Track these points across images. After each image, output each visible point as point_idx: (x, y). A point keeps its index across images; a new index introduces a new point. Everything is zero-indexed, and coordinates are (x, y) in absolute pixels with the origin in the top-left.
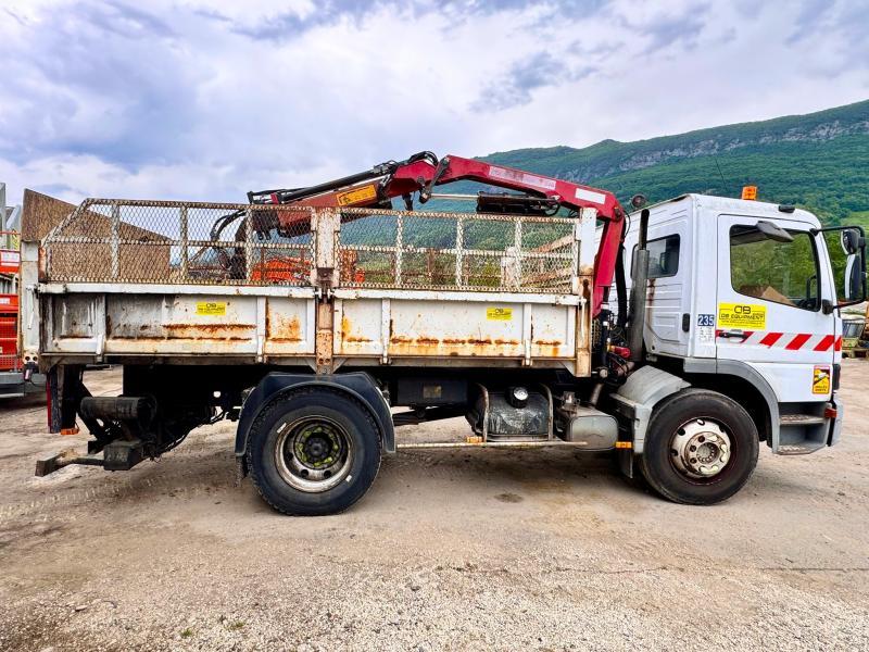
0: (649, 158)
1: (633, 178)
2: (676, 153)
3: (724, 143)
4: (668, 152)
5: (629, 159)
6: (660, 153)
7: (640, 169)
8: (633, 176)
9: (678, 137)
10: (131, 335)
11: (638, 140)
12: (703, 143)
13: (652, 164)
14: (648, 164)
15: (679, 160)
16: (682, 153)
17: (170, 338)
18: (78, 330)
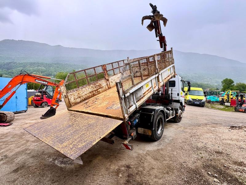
17: (144, 97)
18: (131, 105)
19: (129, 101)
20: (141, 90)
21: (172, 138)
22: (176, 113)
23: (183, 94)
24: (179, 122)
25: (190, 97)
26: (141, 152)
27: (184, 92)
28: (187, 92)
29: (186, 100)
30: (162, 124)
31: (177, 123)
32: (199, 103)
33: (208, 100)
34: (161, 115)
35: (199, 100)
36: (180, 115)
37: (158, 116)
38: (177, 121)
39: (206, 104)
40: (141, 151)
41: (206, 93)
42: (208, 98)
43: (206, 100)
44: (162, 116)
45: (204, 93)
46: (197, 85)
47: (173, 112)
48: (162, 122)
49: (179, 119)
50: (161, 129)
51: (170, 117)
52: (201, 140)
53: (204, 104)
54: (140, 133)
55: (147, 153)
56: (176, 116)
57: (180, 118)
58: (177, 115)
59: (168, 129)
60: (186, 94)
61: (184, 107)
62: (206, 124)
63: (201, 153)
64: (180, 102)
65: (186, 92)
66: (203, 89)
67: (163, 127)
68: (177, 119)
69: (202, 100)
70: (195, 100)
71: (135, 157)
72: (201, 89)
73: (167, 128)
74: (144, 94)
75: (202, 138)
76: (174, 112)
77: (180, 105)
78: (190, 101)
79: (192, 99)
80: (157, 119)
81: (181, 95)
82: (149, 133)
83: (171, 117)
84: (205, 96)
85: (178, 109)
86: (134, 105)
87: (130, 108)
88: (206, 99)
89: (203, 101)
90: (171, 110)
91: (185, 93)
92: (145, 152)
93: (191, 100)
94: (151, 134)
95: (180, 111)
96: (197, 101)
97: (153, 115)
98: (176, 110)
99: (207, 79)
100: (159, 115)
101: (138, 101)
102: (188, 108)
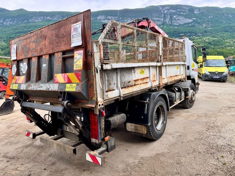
0: (39, 18)
1: (35, 25)
2: (48, 18)
3: (63, 17)
4: (46, 17)
5: (32, 17)
6: (43, 17)
7: (37, 22)
8: (34, 24)
9: (48, 12)
10: (125, 86)
11: (34, 11)
12: (56, 16)
13: (40, 21)
14: (39, 20)
15: (49, 20)
16: (50, 18)
17: (134, 85)
18: (111, 87)
19: (108, 81)
20: (132, 73)
21: (179, 134)
22: (186, 95)
23: (196, 66)
24: (191, 107)
25: (206, 70)
26: (131, 161)
27: (197, 63)
28: (203, 62)
29: (200, 74)
30: (164, 114)
31: (188, 108)
32: (219, 78)
33: (231, 71)
34: (160, 102)
35: (219, 73)
36: (192, 98)
37: (155, 104)
38: (188, 106)
39: (229, 78)
40: (132, 159)
41: (228, 62)
42: (232, 70)
43: (229, 73)
44: (162, 103)
45: (227, 62)
46: (216, 53)
47: (181, 94)
48: (163, 111)
49: (190, 102)
50: (163, 122)
51: (175, 102)
52: (223, 135)
53: (226, 79)
54: (130, 130)
55: (139, 162)
56: (186, 99)
57: (192, 102)
58: (187, 97)
59: (174, 119)
60: (201, 66)
61: (198, 84)
62: (230, 108)
63: (222, 157)
64: (192, 78)
65: (201, 63)
66: (224, 57)
67: (166, 119)
68: (188, 104)
69: (224, 72)
70: (214, 73)
71: (121, 169)
72: (222, 58)
73: (172, 118)
74: (135, 81)
75: (223, 130)
76: (183, 94)
77: (192, 82)
78: (206, 76)
79: (209, 72)
80: (153, 109)
81: (193, 68)
82: (143, 130)
83: (178, 102)
84: (228, 67)
85: (188, 89)
86: (116, 90)
87: (109, 93)
88: (229, 70)
89: (224, 74)
90: (177, 91)
91: (199, 64)
92: (137, 161)
93: (209, 74)
94: (146, 132)
95: (191, 92)
96: (216, 75)
97: (147, 103)
98: (186, 91)
99: (230, 43)
100: (157, 101)
101: (125, 87)
102: (203, 85)
